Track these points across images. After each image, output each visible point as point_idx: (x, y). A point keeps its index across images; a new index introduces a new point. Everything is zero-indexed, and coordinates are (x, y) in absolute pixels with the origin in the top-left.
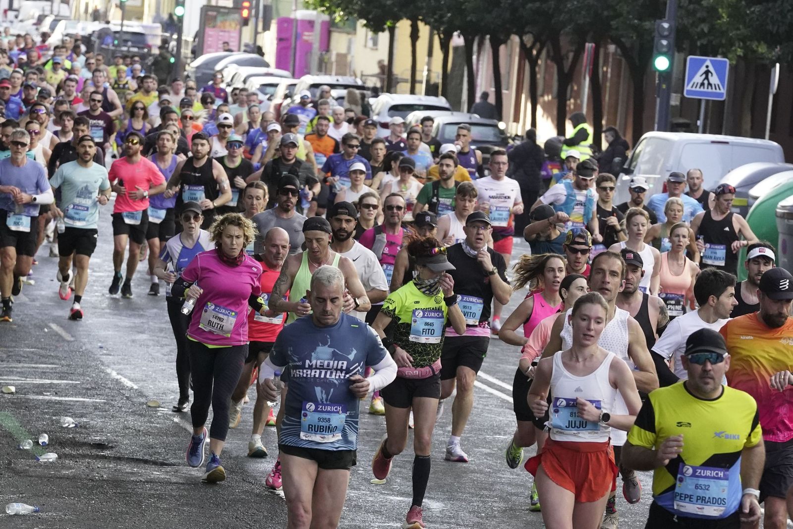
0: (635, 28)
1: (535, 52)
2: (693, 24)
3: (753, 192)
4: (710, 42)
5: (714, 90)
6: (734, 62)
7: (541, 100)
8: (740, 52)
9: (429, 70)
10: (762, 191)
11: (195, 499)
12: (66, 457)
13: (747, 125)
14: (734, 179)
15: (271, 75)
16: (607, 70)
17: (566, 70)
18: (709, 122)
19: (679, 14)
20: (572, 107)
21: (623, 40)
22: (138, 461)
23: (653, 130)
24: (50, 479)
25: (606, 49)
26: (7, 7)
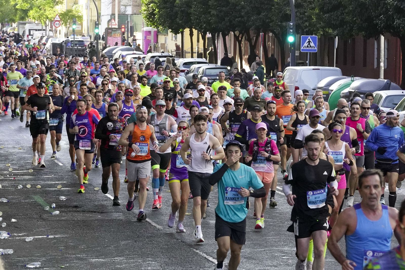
0: (279, 26)
1: (240, 39)
2: (302, 23)
3: (331, 88)
4: (309, 29)
5: (312, 48)
6: (320, 37)
7: (244, 57)
9: (198, 48)
10: (334, 87)
12: (63, 212)
13: (326, 61)
14: (322, 84)
15: (135, 54)
16: (269, 44)
17: (253, 44)
18: (311, 61)
19: (296, 19)
21: (275, 31)
22: (92, 212)
23: (289, 66)
24: (57, 221)
25: (268, 35)
26: (28, 34)
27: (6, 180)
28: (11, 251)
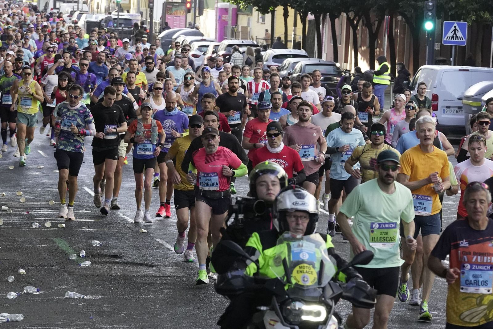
0: (413, 6)
1: (355, 22)
3: (484, 98)
4: (457, 12)
5: (459, 40)
6: (470, 24)
7: (360, 49)
8: (474, 18)
9: (295, 35)
11: (170, 285)
12: (96, 264)
13: (479, 60)
14: (472, 91)
15: (205, 40)
16: (397, 31)
17: (374, 32)
18: (457, 58)
20: (378, 53)
21: (406, 13)
22: (137, 264)
24: (87, 276)
25: (396, 19)
26: (52, 7)
27: (16, 215)
28: (20, 317)
